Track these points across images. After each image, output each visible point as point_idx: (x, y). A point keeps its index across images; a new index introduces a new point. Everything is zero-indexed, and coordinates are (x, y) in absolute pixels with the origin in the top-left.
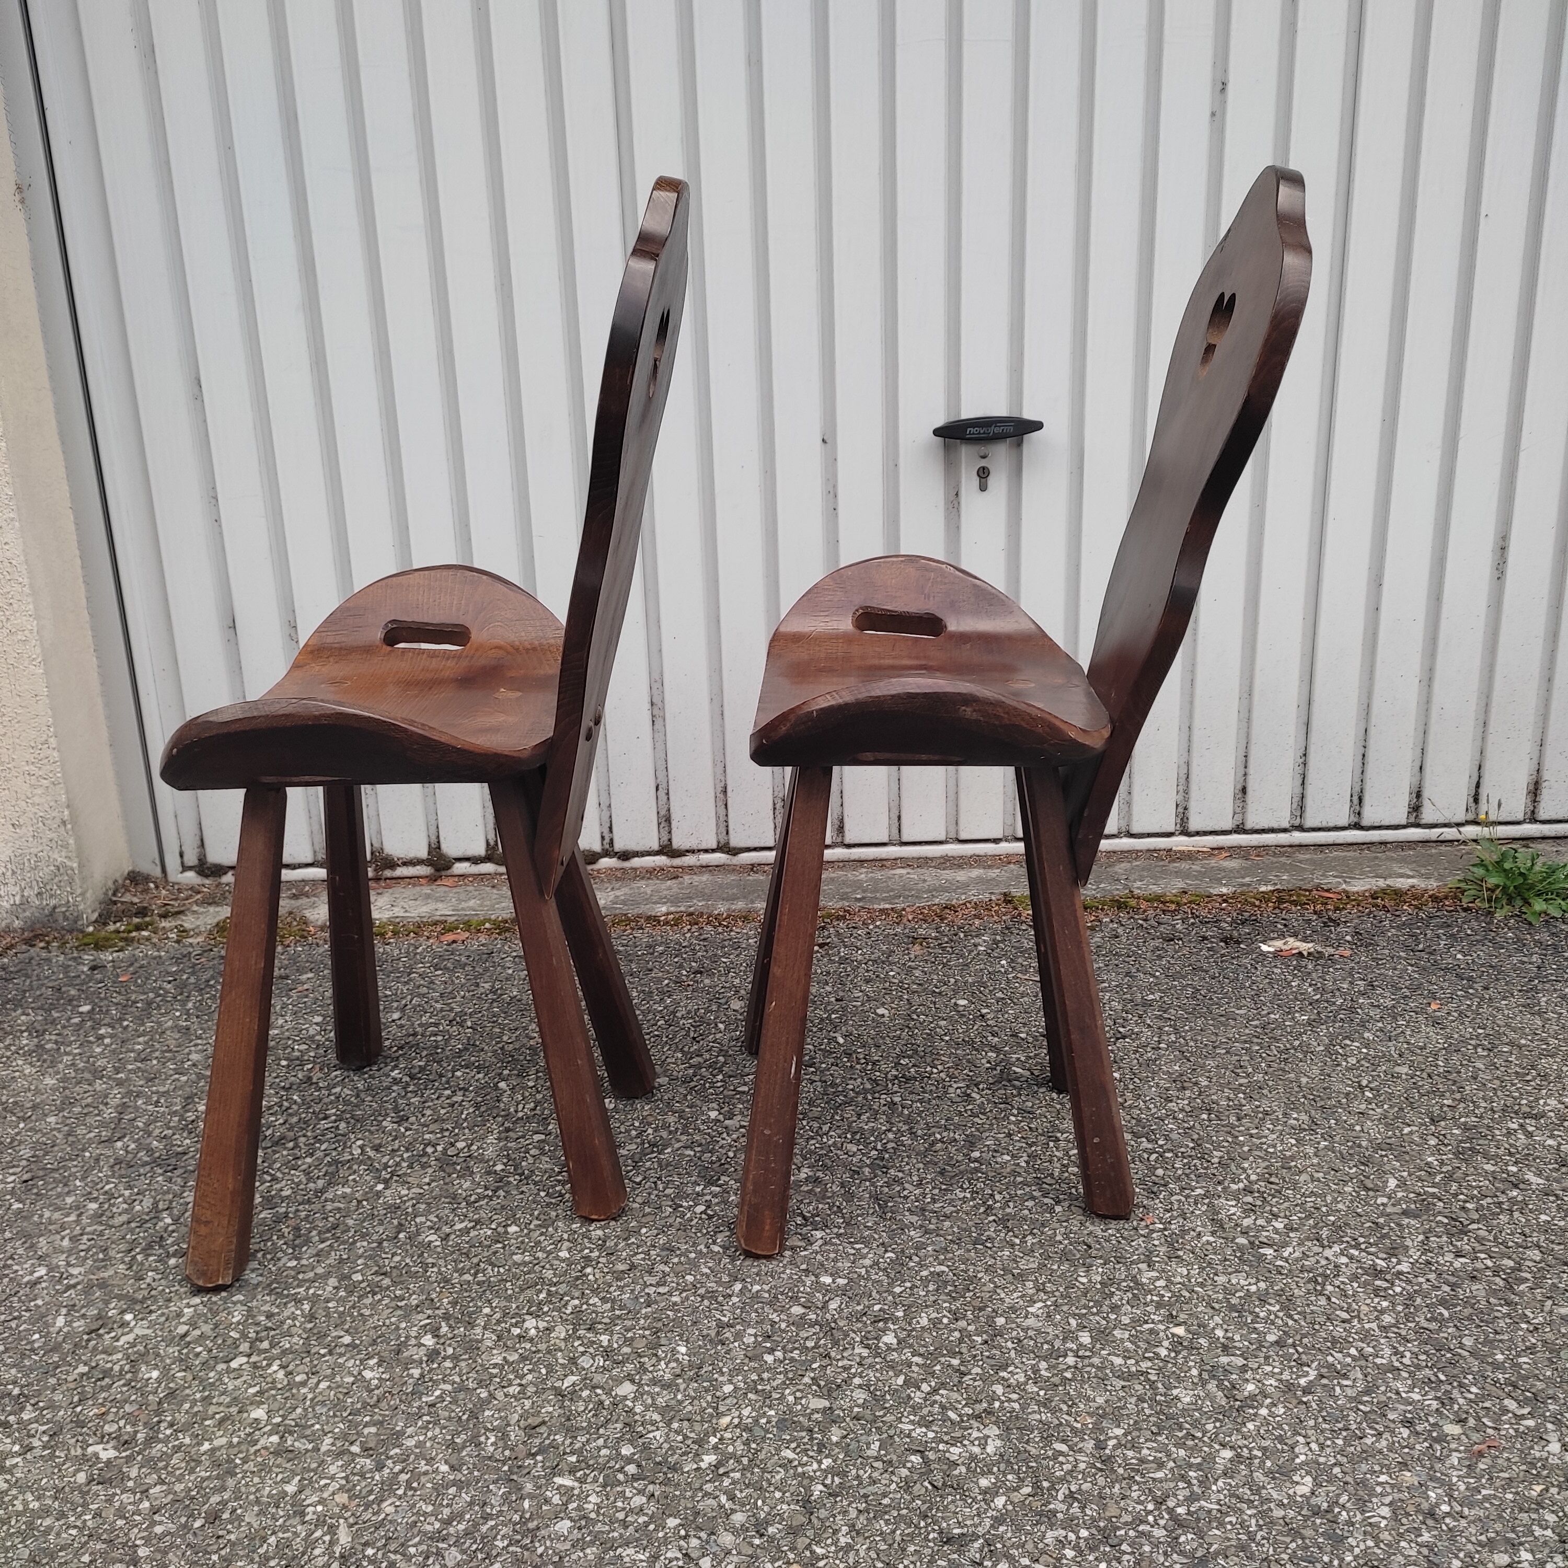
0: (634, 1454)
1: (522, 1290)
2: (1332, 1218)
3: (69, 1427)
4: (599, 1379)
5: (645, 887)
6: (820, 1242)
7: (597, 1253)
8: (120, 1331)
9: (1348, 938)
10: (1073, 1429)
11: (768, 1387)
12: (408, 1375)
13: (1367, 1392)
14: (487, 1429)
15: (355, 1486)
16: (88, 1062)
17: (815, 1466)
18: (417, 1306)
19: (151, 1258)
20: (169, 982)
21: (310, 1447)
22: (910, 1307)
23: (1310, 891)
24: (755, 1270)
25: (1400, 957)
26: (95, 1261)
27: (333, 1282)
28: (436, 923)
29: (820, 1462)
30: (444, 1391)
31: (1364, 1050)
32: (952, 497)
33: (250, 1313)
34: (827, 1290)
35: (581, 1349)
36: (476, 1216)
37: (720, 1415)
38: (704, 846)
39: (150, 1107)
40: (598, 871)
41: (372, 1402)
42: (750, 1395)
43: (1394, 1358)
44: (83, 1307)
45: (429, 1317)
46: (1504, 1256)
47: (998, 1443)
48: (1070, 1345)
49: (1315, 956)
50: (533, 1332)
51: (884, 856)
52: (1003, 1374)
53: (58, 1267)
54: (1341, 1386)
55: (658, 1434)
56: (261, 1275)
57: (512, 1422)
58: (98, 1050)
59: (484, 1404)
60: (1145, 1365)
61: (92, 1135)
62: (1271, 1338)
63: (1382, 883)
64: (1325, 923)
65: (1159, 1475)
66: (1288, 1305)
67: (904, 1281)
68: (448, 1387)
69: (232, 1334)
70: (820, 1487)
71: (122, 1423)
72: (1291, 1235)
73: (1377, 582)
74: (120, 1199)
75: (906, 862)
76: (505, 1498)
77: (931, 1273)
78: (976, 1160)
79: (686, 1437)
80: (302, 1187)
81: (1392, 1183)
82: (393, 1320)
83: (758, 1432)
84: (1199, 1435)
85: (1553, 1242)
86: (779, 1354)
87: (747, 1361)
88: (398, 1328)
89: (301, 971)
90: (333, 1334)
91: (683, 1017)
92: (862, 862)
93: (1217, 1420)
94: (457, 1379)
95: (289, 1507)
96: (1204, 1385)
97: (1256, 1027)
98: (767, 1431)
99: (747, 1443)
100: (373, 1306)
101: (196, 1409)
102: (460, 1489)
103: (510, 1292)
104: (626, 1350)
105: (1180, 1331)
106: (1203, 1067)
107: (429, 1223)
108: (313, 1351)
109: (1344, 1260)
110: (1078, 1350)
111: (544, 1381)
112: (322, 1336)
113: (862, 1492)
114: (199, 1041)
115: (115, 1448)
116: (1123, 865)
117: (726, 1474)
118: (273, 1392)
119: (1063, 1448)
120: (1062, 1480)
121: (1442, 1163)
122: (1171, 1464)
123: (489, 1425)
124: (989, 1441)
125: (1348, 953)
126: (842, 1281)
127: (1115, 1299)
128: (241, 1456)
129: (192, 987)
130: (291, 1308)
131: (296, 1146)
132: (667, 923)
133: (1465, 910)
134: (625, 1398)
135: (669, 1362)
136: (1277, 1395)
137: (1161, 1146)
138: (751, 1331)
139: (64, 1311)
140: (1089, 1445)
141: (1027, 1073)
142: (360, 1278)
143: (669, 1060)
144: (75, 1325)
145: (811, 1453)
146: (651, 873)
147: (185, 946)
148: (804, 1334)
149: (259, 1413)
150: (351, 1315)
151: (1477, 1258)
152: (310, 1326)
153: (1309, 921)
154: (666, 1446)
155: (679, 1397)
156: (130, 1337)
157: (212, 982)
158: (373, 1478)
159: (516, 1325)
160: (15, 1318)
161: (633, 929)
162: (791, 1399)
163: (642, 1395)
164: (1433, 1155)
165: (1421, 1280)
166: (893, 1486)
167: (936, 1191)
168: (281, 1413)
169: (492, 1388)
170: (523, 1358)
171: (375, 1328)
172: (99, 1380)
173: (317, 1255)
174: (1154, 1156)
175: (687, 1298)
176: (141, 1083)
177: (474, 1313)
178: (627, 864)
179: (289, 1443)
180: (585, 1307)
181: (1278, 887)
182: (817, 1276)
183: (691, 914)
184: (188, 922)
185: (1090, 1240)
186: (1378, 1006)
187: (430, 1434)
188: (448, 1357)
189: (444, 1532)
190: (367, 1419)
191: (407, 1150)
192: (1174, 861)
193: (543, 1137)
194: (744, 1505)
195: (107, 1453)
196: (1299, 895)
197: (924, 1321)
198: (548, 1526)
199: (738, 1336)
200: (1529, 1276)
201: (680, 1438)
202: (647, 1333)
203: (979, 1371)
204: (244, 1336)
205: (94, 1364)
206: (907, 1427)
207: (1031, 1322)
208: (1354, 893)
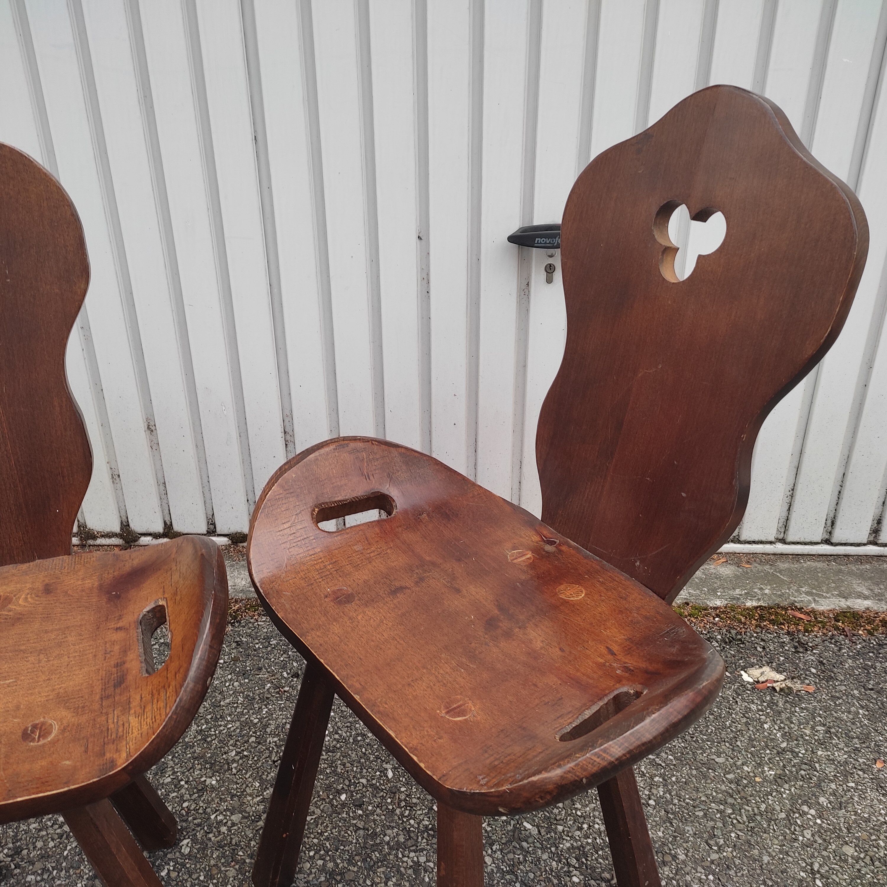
9: (813, 669)
23: (786, 609)
25: (854, 697)
31: (819, 821)
32: (524, 286)
49: (786, 692)
63: (843, 604)
64: (796, 647)
73: (868, 365)
97: (731, 782)
106: (682, 833)
125: (812, 688)
153: (782, 645)
181: (761, 603)
186: (833, 761)
196: (777, 614)
208: (822, 613)
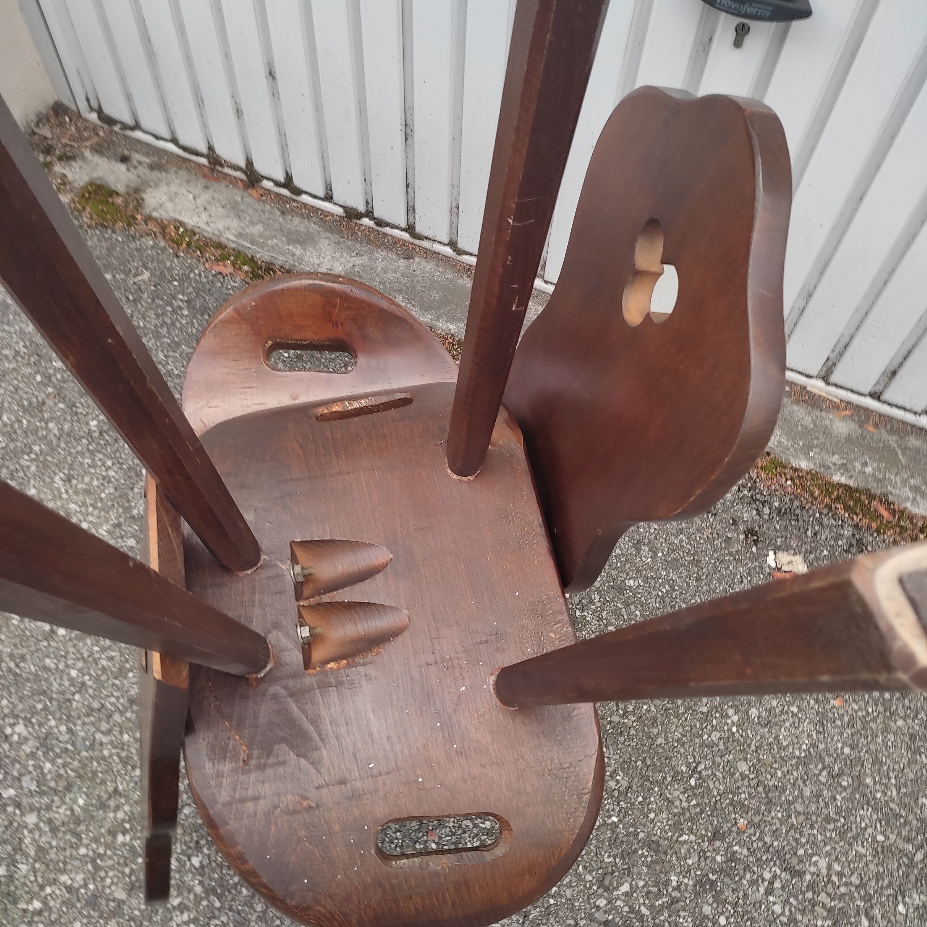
4: (25, 801)
5: (380, 261)
28: (221, 246)
32: (704, 41)
37: (63, 871)
38: (438, 239)
40: (359, 226)
87: (107, 833)
98: (79, 901)
99: (63, 904)
104: (52, 784)
121: (678, 886)
134: (27, 826)
135: (68, 808)
138: (127, 808)
146: (396, 244)
153: (839, 537)
154: (23, 880)
162: (108, 881)
163: (37, 829)
175: (112, 756)
178: (380, 229)
180: (55, 730)
181: (851, 482)
199: (117, 808)
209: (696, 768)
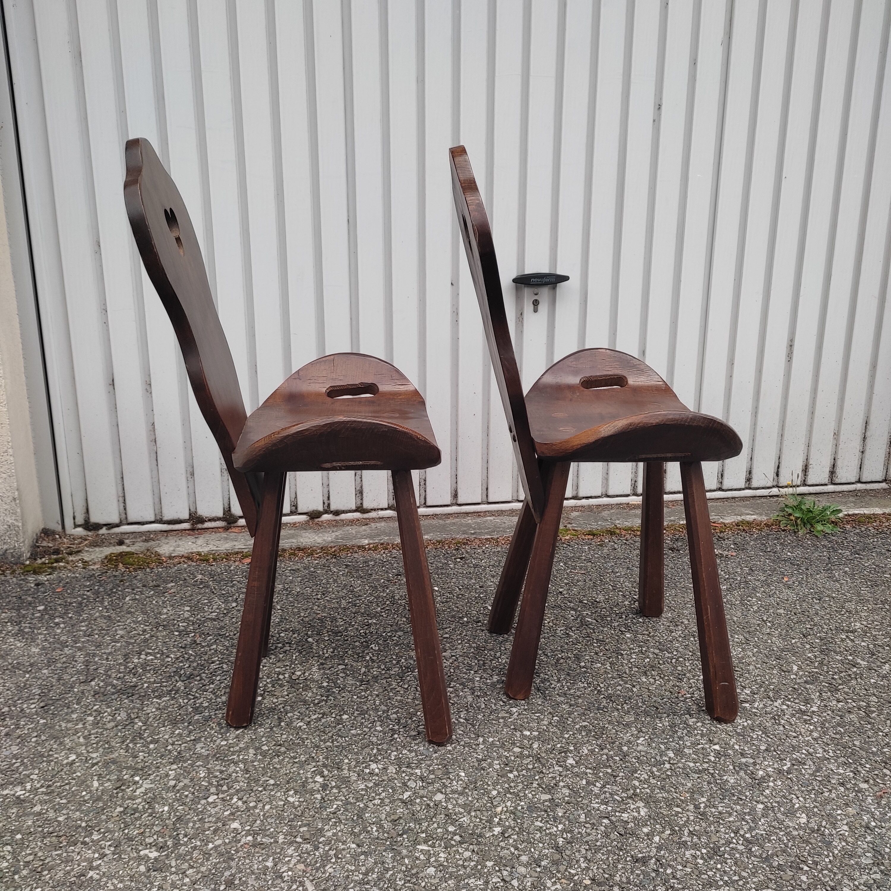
0: (456, 830)
1: (363, 749)
2: (772, 687)
3: (124, 841)
4: (422, 792)
5: (352, 530)
6: (516, 714)
7: (397, 727)
8: (134, 787)
9: (732, 546)
10: (681, 800)
11: (516, 790)
12: (314, 798)
13: (817, 771)
14: (370, 824)
15: (306, 859)
16: (55, 638)
17: (555, 829)
18: (306, 761)
19: (138, 745)
20: (88, 591)
21: (272, 840)
22: (576, 744)
24: (487, 730)
25: (761, 555)
26: (104, 749)
27: (252, 751)
28: (237, 553)
29: (557, 827)
30: (338, 806)
31: (759, 602)
32: (519, 315)
33: (209, 771)
34: (529, 738)
35: (407, 778)
36: (322, 711)
37: (495, 806)
38: (381, 507)
39: (104, 662)
40: (322, 522)
41: (299, 813)
42: (508, 795)
43: (825, 754)
44: (107, 775)
45: (314, 767)
46: (860, 700)
47: (646, 810)
48: (665, 758)
49: (720, 556)
50: (377, 770)
51: (479, 510)
52: (636, 775)
53: (82, 754)
54: (805, 769)
55: (465, 819)
56: (208, 750)
57: (383, 818)
58: (59, 631)
59: (363, 811)
60: (706, 766)
61: (74, 679)
62: (763, 748)
63: (739, 518)
64: (718, 539)
65: (731, 819)
66: (765, 731)
67: (568, 731)
68: (339, 803)
69: (203, 783)
70: (562, 839)
71: (155, 837)
72: (755, 696)
73: (731, 363)
74: (106, 714)
75: (491, 513)
76: (394, 859)
77: (581, 726)
78: (584, 667)
79: (481, 820)
80: (213, 701)
81: (795, 668)
82: (294, 769)
83: (519, 814)
84: (744, 798)
85: (880, 692)
86: (516, 773)
87: (499, 777)
88: (299, 774)
89: (166, 582)
90: (263, 779)
91: (399, 599)
92: (467, 514)
93: (750, 790)
94: (343, 798)
95: (272, 874)
96: (738, 774)
98: (523, 813)
99: (514, 819)
100: (280, 762)
101: (197, 826)
102: (366, 856)
103: (356, 750)
104: (432, 776)
105: (717, 747)
106: (683, 614)
107: (295, 717)
108: (254, 789)
109: (785, 707)
110: (669, 761)
111: (392, 796)
112: (257, 781)
113: (585, 840)
114: (120, 624)
115: (156, 851)
116: (606, 512)
117: (509, 836)
118: (239, 813)
119: (679, 810)
120: (684, 825)
121: (815, 657)
122: (735, 814)
123: (370, 821)
124: (641, 809)
125: (734, 554)
126: (536, 733)
127: (679, 734)
128: (234, 849)
129: (103, 593)
130: (232, 768)
131: (201, 679)
132: (370, 549)
133: (783, 531)
134: (440, 801)
135: (458, 781)
136: (775, 775)
137: (675, 655)
138: (496, 762)
139: (96, 778)
140: (691, 807)
141: (595, 621)
142: (267, 748)
143: (399, 622)
144: (106, 785)
145: (551, 823)
146: (352, 522)
147: (89, 570)
148: (525, 762)
149: (235, 825)
150: (269, 768)
151: (848, 702)
152: (248, 776)
154: (472, 825)
155: (470, 799)
156: (142, 790)
157: (114, 590)
158: (315, 854)
159: (366, 767)
160: (67, 784)
161: (352, 553)
162: (530, 795)
163: (449, 799)
164: (810, 653)
165: (825, 714)
166: (599, 836)
167: (569, 684)
168: (248, 824)
169: (364, 801)
170: (376, 785)
171: (286, 774)
172: (132, 814)
173: (236, 737)
174: (674, 661)
175: (455, 747)
176: (93, 648)
177: (340, 762)
178: (338, 518)
179: (259, 839)
180: (401, 755)
182: (521, 731)
183: (382, 544)
184: (86, 557)
185: (656, 705)
186: (759, 580)
187: (338, 828)
188: (334, 787)
189: (366, 880)
190: (300, 823)
191: (268, 678)
192: (631, 509)
193: (344, 667)
194: (525, 852)
195: (154, 854)
197: (586, 751)
198: (423, 871)
199: (491, 765)
200: (875, 709)
201: (478, 820)
202: (440, 767)
203: (623, 775)
204: (211, 784)
205: (126, 806)
206: (596, 806)
207: (640, 748)
208: (728, 524)
209: (763, 620)
